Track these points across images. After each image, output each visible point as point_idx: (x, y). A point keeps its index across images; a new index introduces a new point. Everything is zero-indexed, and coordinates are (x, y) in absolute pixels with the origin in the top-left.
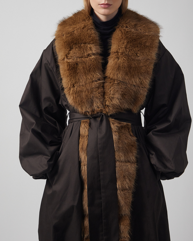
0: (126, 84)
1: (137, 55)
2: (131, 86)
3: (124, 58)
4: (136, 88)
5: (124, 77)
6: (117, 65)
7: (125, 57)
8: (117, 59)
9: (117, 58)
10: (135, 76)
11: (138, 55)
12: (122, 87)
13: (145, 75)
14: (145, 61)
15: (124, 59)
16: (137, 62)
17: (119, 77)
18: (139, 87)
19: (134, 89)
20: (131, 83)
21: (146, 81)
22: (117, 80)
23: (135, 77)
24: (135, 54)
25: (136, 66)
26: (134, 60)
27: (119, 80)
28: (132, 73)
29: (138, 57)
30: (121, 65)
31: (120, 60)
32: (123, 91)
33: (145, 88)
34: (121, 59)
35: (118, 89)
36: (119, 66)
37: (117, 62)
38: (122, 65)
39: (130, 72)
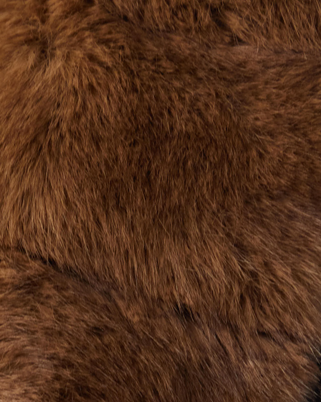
0: (107, 294)
1: (222, 26)
2: (150, 313)
3: (99, 51)
4: (206, 337)
5: (91, 225)
6: (29, 110)
7: (106, 42)
8: (32, 58)
9: (29, 42)
10: (199, 219)
11: (234, 22)
12: (61, 318)
13: (292, 216)
14: (295, 86)
15: (92, 58)
16: (222, 89)
17: (37, 221)
18: (235, 332)
19: (183, 349)
20: (152, 284)
21: (297, 276)
22: (20, 248)
23: (193, 230)
24: (206, 17)
25: (207, 124)
26: (193, 72)
27: (34, 257)
28: (167, 192)
29: (235, 41)
30: (67, 112)
31: (55, 66)
32: (75, 358)
33: (293, 338)
34: (67, 58)
35: (23, 339)
36: (44, 125)
37: (27, 85)
38: (77, 116)
39: (148, 182)
